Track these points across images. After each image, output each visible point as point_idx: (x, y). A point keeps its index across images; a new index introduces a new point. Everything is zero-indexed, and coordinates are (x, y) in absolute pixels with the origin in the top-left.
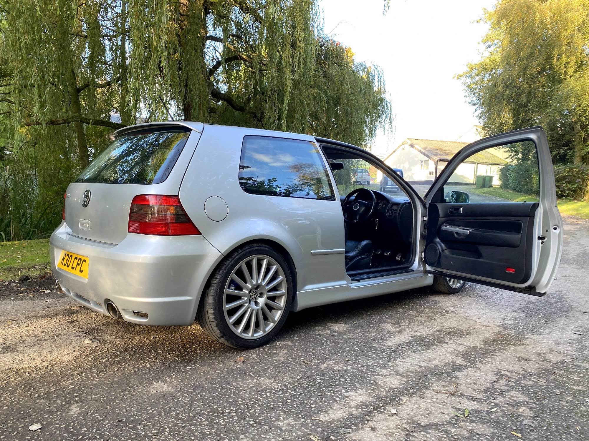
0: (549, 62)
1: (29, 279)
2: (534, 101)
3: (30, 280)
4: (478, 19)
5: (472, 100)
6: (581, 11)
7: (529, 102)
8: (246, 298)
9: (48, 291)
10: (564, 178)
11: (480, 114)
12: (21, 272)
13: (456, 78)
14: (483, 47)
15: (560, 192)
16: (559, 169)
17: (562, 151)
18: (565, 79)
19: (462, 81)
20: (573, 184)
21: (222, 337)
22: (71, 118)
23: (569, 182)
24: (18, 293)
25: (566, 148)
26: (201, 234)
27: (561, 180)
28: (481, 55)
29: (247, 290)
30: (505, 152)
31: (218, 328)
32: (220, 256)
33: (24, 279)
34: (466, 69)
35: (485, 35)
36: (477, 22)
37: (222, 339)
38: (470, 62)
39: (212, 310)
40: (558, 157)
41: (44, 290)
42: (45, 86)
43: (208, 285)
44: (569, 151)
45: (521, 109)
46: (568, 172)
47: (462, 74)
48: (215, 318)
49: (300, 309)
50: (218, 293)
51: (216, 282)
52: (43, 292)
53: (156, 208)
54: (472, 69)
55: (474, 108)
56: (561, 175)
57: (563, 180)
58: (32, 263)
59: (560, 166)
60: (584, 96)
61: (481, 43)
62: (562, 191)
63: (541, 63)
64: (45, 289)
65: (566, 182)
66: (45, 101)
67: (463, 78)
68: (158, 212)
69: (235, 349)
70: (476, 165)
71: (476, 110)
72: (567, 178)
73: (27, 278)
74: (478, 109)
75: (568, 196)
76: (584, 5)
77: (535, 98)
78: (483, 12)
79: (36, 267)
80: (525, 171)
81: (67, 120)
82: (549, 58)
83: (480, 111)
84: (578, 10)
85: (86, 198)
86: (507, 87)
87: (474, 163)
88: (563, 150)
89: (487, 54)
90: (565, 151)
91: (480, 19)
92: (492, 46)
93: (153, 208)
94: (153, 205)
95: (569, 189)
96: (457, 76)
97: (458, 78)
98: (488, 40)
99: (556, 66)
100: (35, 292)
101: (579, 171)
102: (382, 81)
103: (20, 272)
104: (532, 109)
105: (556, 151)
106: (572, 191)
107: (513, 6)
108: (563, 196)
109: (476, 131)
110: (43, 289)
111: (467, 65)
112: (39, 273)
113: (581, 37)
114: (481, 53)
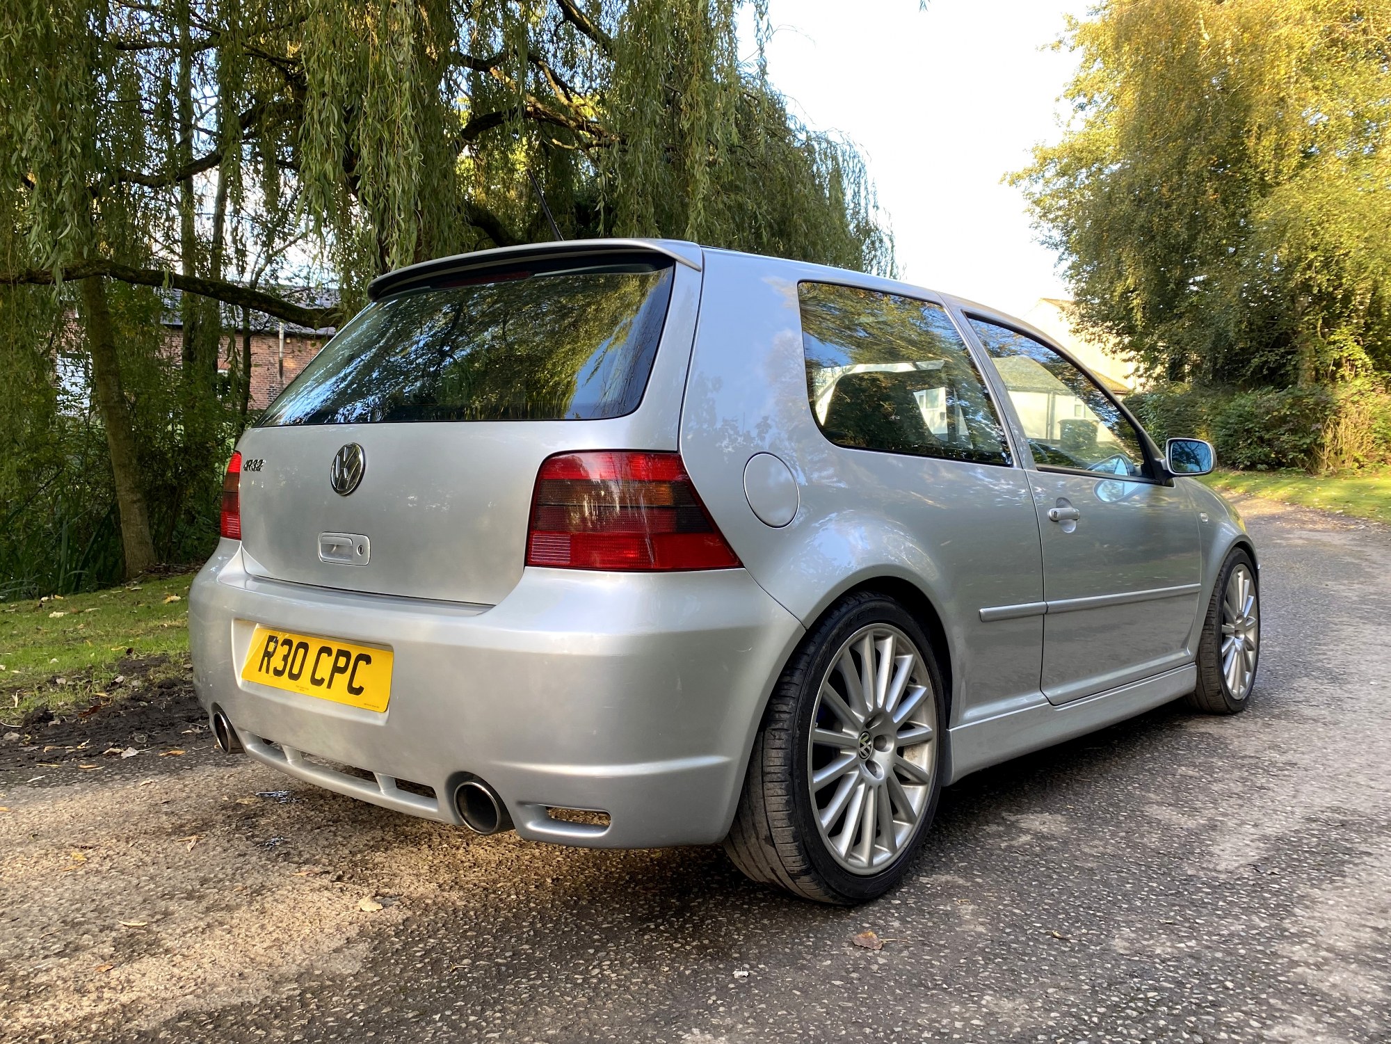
0: (1236, 145)
1: (51, 718)
2: (1205, 238)
3: (56, 721)
4: (1054, 40)
5: (1048, 234)
6: (1310, 22)
7: (1193, 238)
8: (854, 755)
9: (131, 752)
10: (1283, 420)
11: (1070, 268)
12: (21, 698)
13: (1006, 184)
14: (1067, 107)
15: (1273, 456)
16: (1268, 400)
17: (1272, 357)
18: (1278, 184)
19: (1022, 188)
20: (1304, 436)
21: (805, 872)
22: (84, 267)
23: (1293, 431)
24: (41, 761)
25: (1282, 350)
26: (741, 565)
27: (1274, 427)
28: (1064, 128)
29: (855, 728)
30: (1125, 361)
31: (798, 848)
32: (798, 630)
33: (40, 720)
34: (1030, 161)
35: (1072, 79)
36: (1053, 48)
37: (806, 878)
38: (1040, 145)
39: (780, 792)
40: (1265, 372)
41: (118, 750)
42: (60, 166)
43: (768, 719)
44: (1289, 357)
45: (1175, 257)
46: (1292, 406)
47: (1020, 171)
48: (790, 817)
49: (957, 779)
50: (797, 741)
51: (788, 708)
52: (115, 754)
53: (615, 490)
54: (1045, 161)
55: (1056, 254)
56: (1275, 413)
57: (1281, 426)
58: (44, 672)
59: (1269, 392)
60: (1327, 225)
61: (1063, 98)
62: (1277, 453)
63: (1218, 147)
64: (119, 746)
65: (1286, 431)
66: (61, 211)
67: (1025, 183)
68: (622, 500)
69: (835, 906)
70: (1051, 396)
71: (1061, 259)
72: (1288, 422)
73: (45, 716)
74: (1064, 257)
75: (1293, 463)
76: (1315, 7)
77: (1208, 228)
78: (1065, 25)
79: (58, 681)
80: (1186, 406)
81: (74, 271)
82: (1236, 135)
83: (1069, 263)
84: (1301, 22)
85: (349, 469)
86: (1139, 202)
87: (1048, 392)
88: (1277, 354)
89: (1079, 126)
90: (1282, 357)
91: (1060, 42)
92: (1089, 107)
93: (607, 488)
94: (603, 481)
95: (1295, 446)
96: (1008, 178)
97: (1013, 182)
98: (1080, 92)
99: (1256, 152)
100: (90, 756)
101: (1317, 404)
102: (862, 181)
103: (16, 699)
104: (1200, 257)
105: (1261, 356)
106: (1301, 451)
107: (1152, 9)
108: (1280, 464)
109: (1060, 310)
110: (114, 747)
111: (1033, 151)
112: (73, 698)
113: (1310, 85)
114: (1066, 123)
